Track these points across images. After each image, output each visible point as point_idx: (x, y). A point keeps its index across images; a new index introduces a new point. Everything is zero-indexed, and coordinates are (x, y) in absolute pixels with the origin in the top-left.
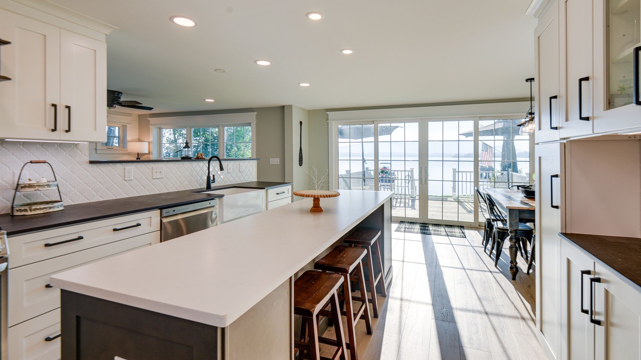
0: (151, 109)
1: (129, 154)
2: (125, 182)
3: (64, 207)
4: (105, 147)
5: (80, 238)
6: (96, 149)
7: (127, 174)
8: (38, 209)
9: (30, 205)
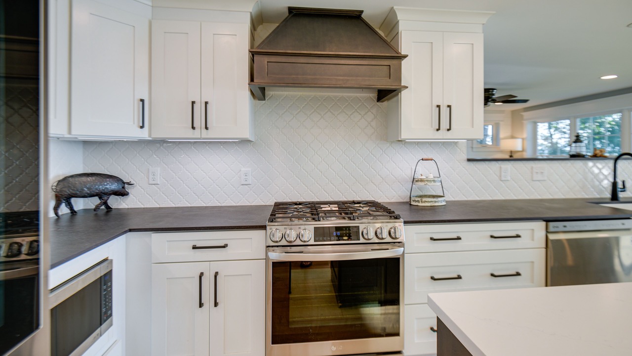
0: (525, 101)
1: (502, 152)
2: (501, 182)
3: (447, 202)
4: (480, 146)
5: (459, 238)
6: (472, 148)
7: (503, 174)
8: (426, 202)
9: (421, 196)
